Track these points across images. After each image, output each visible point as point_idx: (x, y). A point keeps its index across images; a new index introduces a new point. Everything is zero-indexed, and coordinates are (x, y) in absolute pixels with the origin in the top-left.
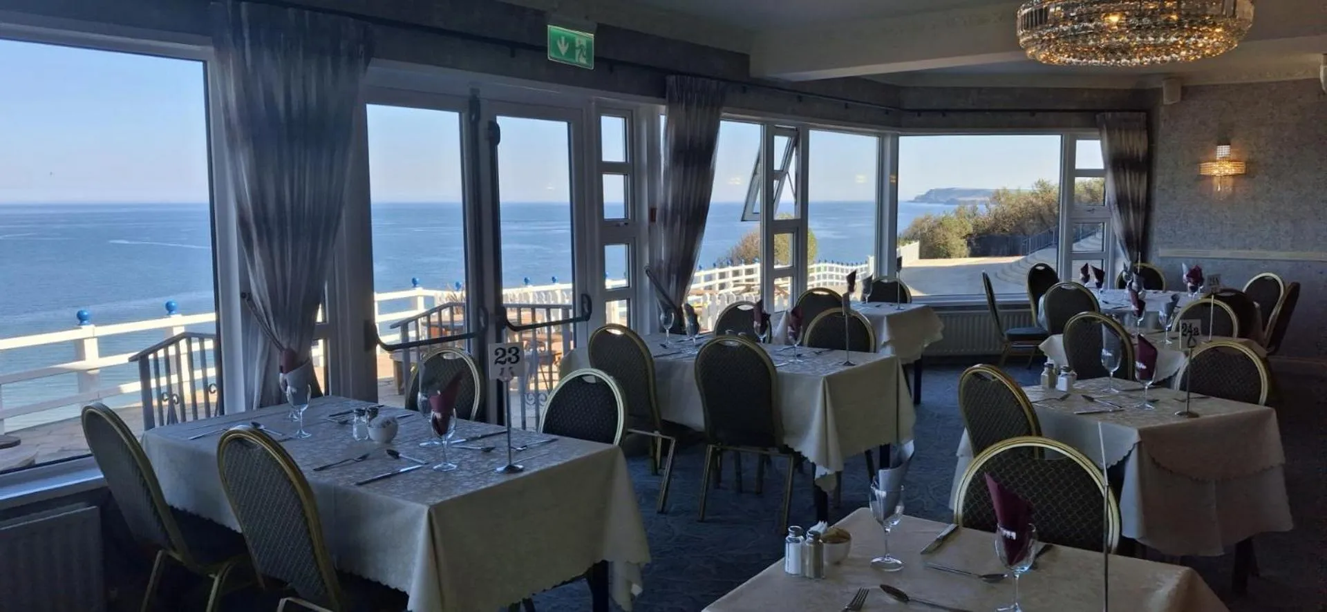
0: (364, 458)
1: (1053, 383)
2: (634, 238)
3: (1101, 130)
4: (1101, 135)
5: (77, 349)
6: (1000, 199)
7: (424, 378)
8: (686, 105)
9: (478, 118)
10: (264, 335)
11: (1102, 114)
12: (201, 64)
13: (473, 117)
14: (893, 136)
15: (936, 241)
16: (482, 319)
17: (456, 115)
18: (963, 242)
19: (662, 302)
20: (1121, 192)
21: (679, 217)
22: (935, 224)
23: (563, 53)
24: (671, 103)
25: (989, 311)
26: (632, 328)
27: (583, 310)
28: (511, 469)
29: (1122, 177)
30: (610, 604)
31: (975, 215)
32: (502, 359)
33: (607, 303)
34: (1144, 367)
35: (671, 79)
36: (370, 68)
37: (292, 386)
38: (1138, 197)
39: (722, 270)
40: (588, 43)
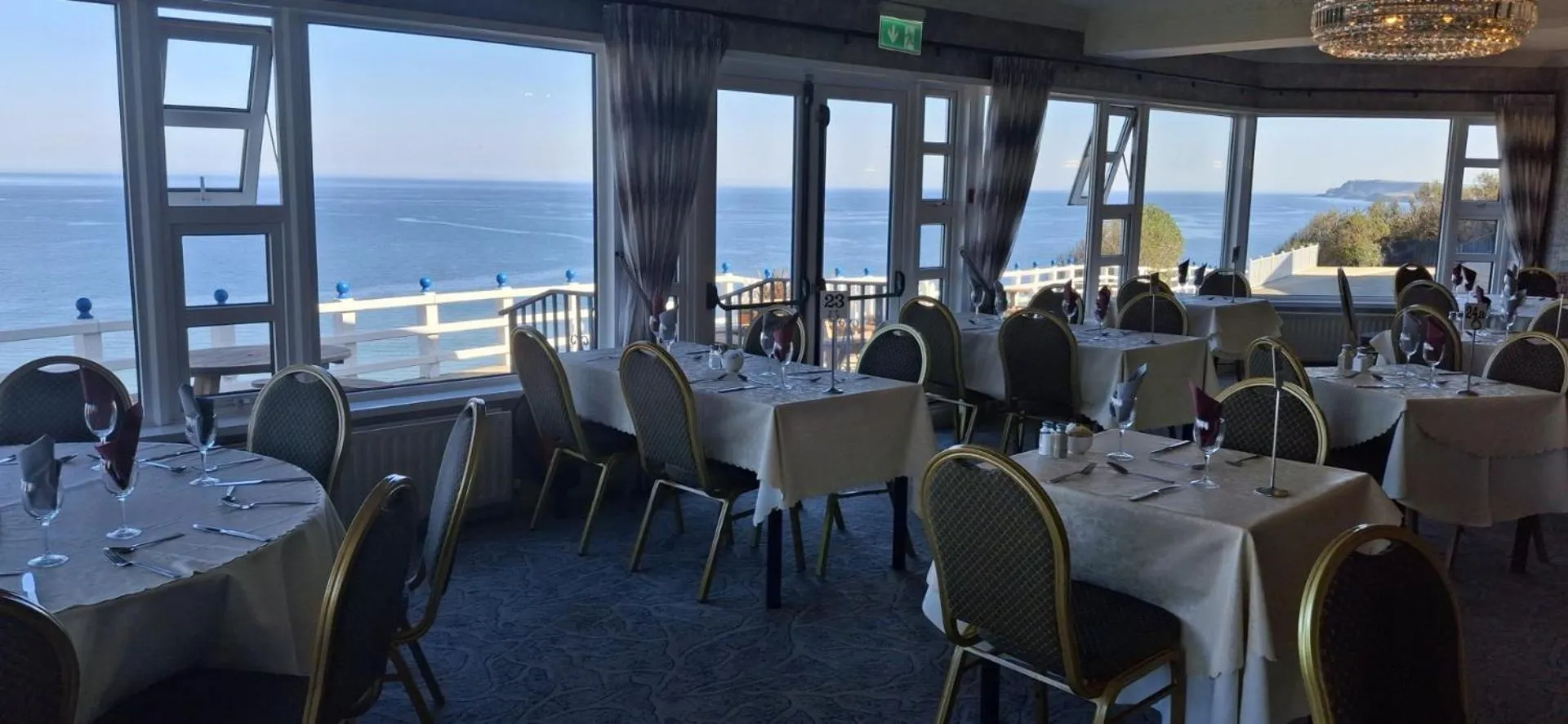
0: (721, 378)
1: (1349, 365)
2: (951, 219)
3: (1498, 114)
4: (1497, 119)
5: (419, 313)
6: (1428, 195)
7: (767, 321)
8: (1012, 85)
9: (811, 100)
10: (633, 289)
11: (1500, 96)
12: (590, 56)
13: (807, 101)
14: (1249, 117)
15: (1341, 244)
16: (804, 289)
17: (791, 99)
18: (1377, 247)
19: (973, 281)
20: (1518, 186)
21: (997, 198)
22: (1341, 223)
23: (893, 41)
24: (997, 85)
25: (1341, 314)
26: (943, 302)
27: (896, 287)
28: (833, 391)
29: (1520, 166)
30: (909, 513)
31: (1394, 213)
32: (830, 304)
33: (920, 282)
34: (1431, 348)
35: (998, 60)
36: (726, 59)
37: (664, 323)
38: (1539, 195)
39: (1061, 269)
40: (917, 31)
